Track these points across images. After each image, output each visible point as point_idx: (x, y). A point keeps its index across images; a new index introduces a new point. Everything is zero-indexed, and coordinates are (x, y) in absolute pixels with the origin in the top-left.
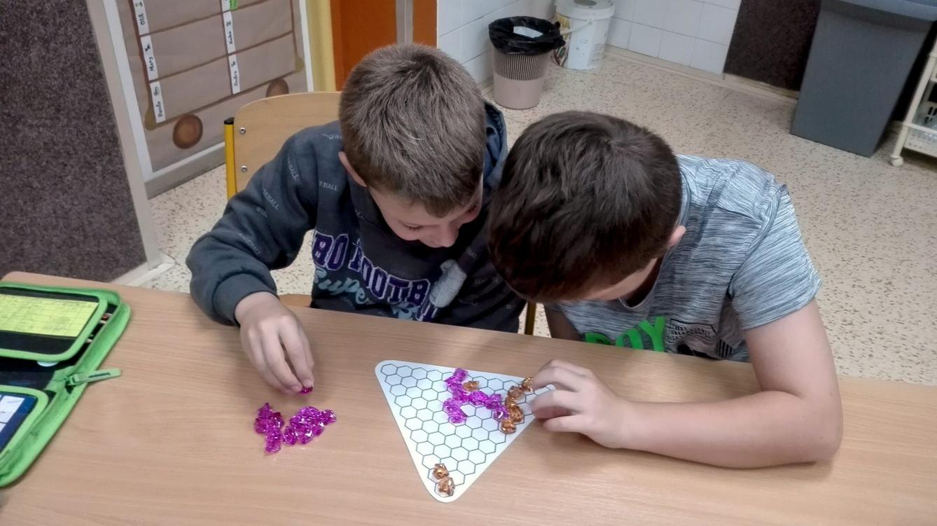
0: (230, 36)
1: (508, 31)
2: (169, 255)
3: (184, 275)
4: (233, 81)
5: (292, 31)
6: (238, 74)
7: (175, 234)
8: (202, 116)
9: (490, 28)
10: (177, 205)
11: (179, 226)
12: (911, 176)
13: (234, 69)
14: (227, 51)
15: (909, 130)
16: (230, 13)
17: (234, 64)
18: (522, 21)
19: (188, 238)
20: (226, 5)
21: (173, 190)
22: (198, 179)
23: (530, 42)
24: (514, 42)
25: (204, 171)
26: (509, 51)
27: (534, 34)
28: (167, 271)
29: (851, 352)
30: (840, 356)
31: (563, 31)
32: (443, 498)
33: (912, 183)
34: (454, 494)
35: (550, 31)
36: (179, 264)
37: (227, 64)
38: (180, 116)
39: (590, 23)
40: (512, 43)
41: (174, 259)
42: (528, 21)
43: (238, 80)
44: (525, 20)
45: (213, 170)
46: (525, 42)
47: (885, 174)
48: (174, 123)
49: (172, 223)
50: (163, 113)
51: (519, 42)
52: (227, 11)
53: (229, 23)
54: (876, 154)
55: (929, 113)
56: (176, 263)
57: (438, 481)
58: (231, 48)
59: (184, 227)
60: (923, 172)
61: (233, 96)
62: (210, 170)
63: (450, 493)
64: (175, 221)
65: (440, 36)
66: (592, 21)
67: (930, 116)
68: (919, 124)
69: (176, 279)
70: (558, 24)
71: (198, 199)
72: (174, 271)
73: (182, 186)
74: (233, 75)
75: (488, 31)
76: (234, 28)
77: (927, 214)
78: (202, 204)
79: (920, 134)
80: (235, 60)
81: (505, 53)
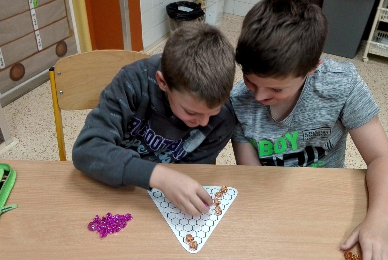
0: (35, 21)
1: (175, 9)
2: (15, 137)
3: (25, 147)
4: (39, 44)
5: (66, 16)
6: (40, 40)
7: (17, 126)
8: (24, 63)
9: (167, 8)
10: (16, 111)
11: (19, 121)
12: (373, 66)
13: (38, 38)
14: (34, 29)
15: (370, 45)
16: (34, 9)
17: (38, 35)
18: (182, 4)
19: (24, 127)
20: (32, 6)
21: (12, 103)
22: (26, 96)
23: (188, 14)
24: (179, 14)
25: (28, 92)
26: (177, 19)
27: (189, 10)
28: (16, 145)
29: (356, 153)
30: (351, 155)
31: (203, 7)
32: (192, 251)
33: (374, 69)
34: (198, 249)
35: (196, 8)
36: (22, 141)
37: (34, 35)
38: (12, 64)
39: (215, 2)
40: (179, 15)
41: (19, 139)
42: (185, 4)
43: (41, 44)
44: (183, 3)
45: (32, 91)
46: (185, 14)
47: (361, 66)
48: (10, 68)
49: (15, 120)
50: (4, 64)
51: (182, 14)
52: (33, 9)
53: (34, 15)
54: (356, 57)
55: (378, 36)
56: (20, 140)
57: (189, 243)
58: (36, 27)
59: (21, 122)
60: (378, 64)
61: (39, 52)
62: (31, 90)
63: (196, 248)
64: (16, 119)
65: (142, 14)
66: (216, 2)
67: (379, 37)
68: (374, 41)
69: (21, 149)
70: (200, 4)
71: (27, 106)
72: (20, 144)
73: (18, 100)
74: (38, 41)
75: (166, 9)
76: (37, 17)
77: (382, 84)
78: (29, 109)
79: (375, 46)
80: (38, 33)
81: (176, 20)
